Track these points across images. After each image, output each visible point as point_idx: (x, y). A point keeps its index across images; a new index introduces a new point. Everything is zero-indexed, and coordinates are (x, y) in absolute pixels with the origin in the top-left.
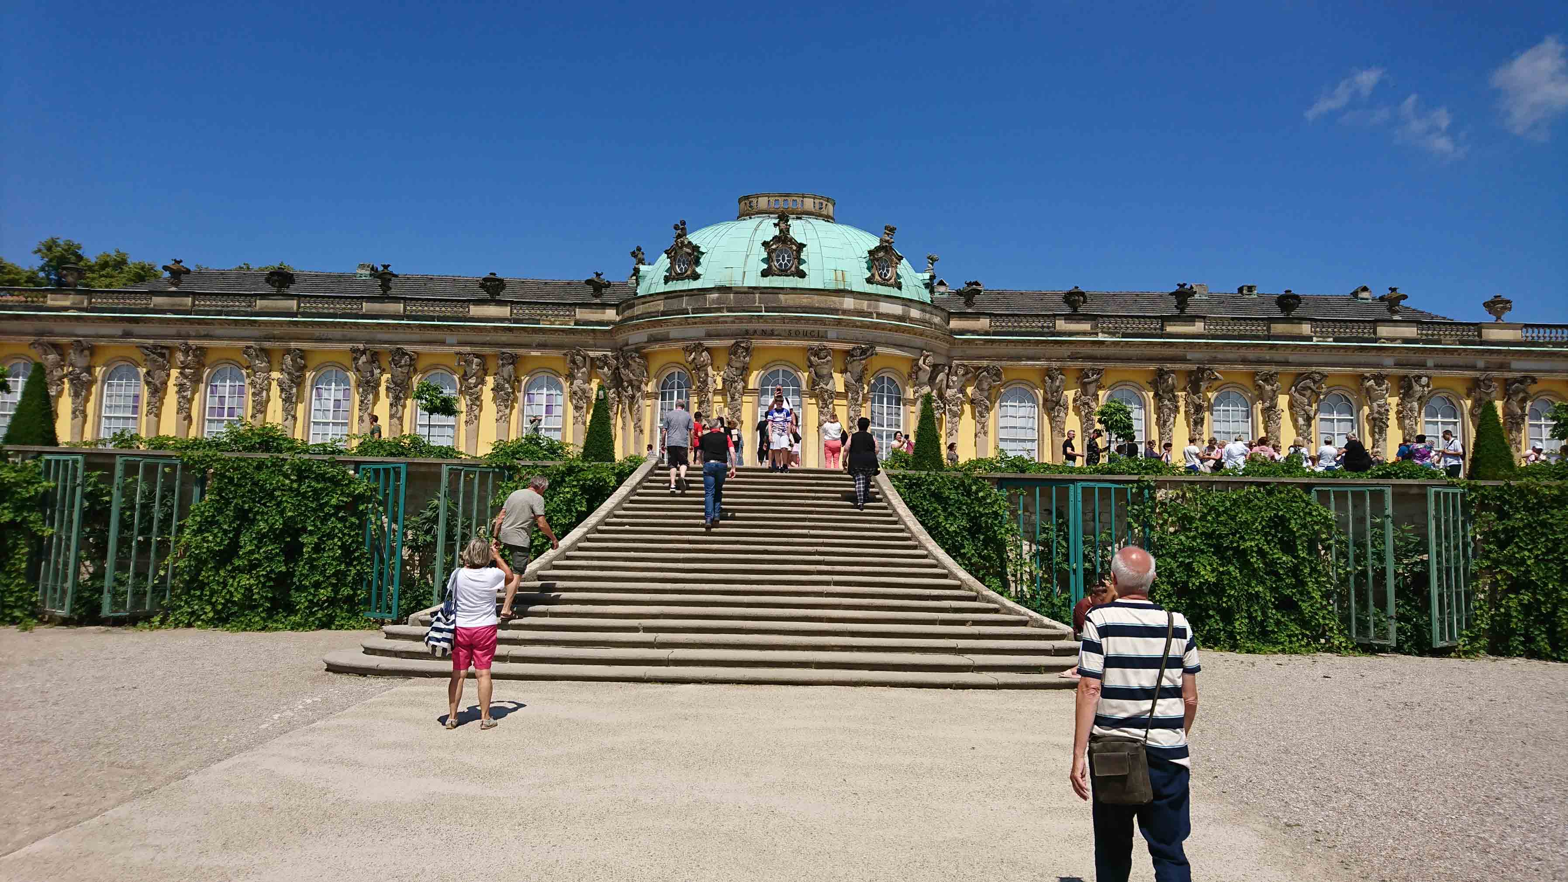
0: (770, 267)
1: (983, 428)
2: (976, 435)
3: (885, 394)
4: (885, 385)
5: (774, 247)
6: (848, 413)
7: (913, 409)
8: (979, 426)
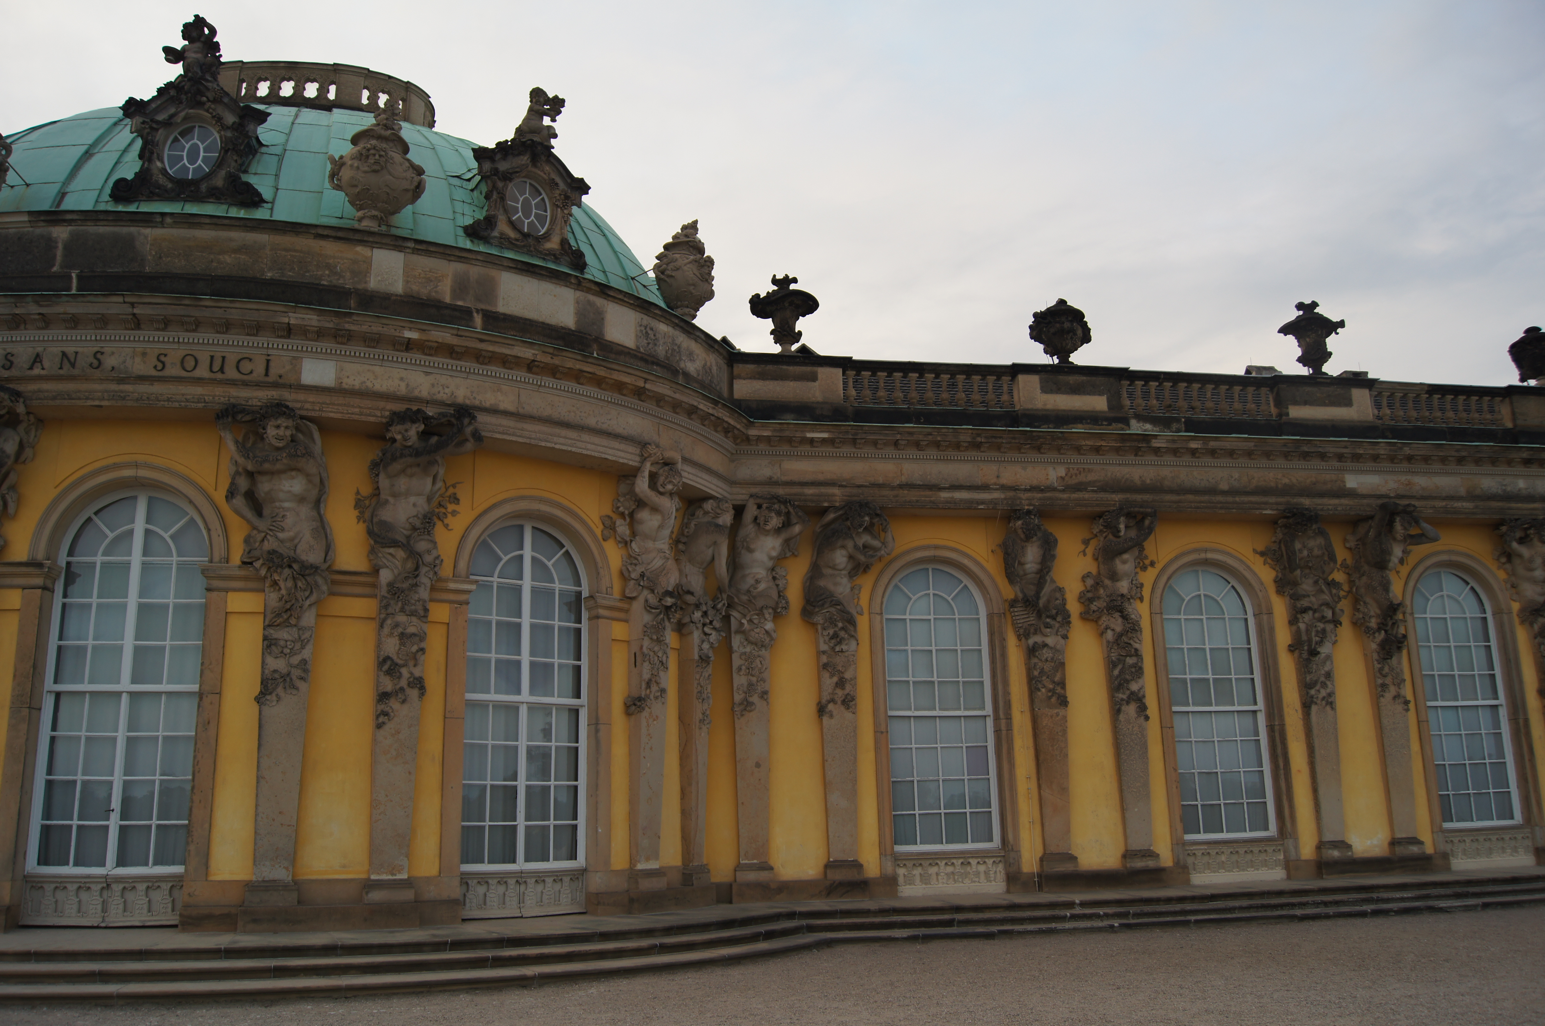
0: (142, 176)
1: (841, 683)
2: (821, 710)
3: (527, 584)
4: (528, 553)
5: (161, 117)
6: (379, 645)
7: (619, 630)
8: (829, 682)
